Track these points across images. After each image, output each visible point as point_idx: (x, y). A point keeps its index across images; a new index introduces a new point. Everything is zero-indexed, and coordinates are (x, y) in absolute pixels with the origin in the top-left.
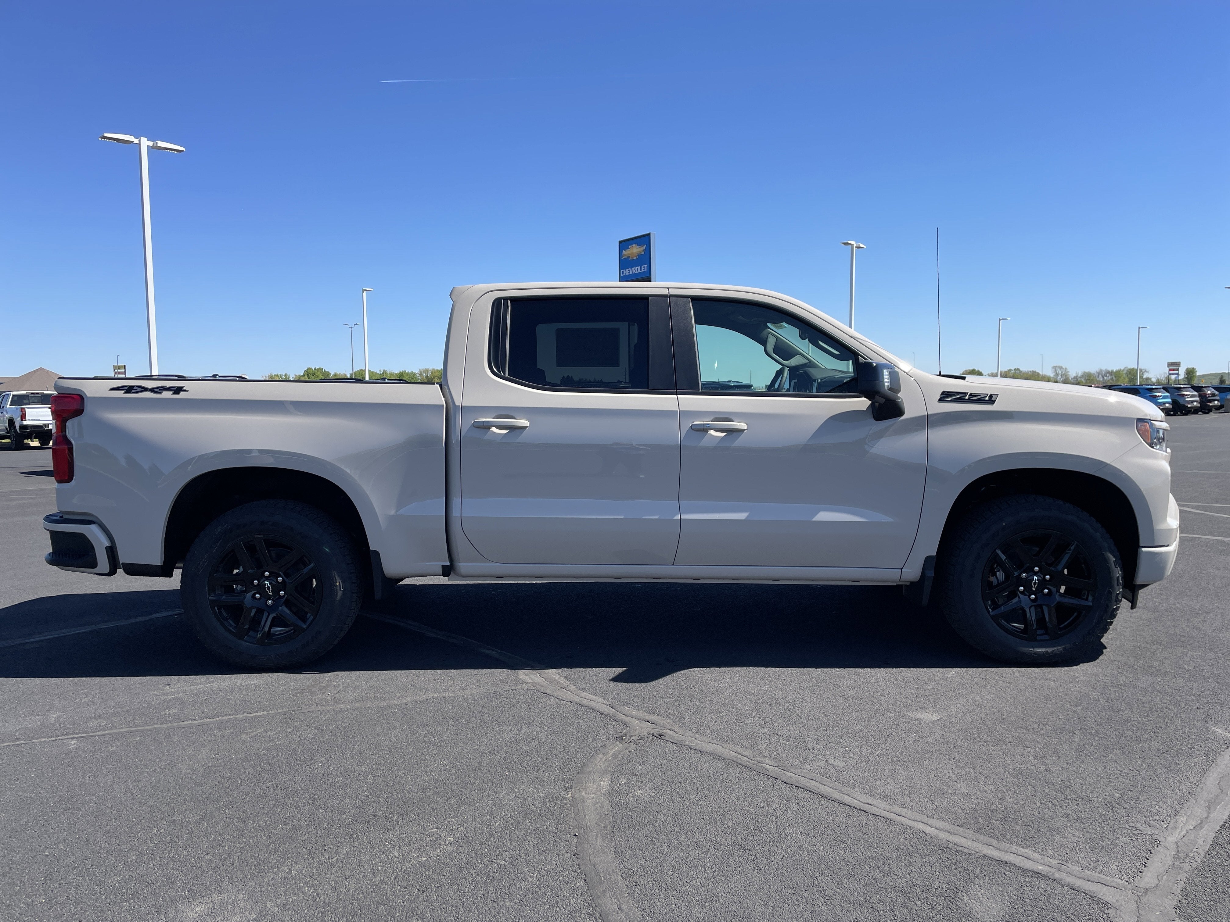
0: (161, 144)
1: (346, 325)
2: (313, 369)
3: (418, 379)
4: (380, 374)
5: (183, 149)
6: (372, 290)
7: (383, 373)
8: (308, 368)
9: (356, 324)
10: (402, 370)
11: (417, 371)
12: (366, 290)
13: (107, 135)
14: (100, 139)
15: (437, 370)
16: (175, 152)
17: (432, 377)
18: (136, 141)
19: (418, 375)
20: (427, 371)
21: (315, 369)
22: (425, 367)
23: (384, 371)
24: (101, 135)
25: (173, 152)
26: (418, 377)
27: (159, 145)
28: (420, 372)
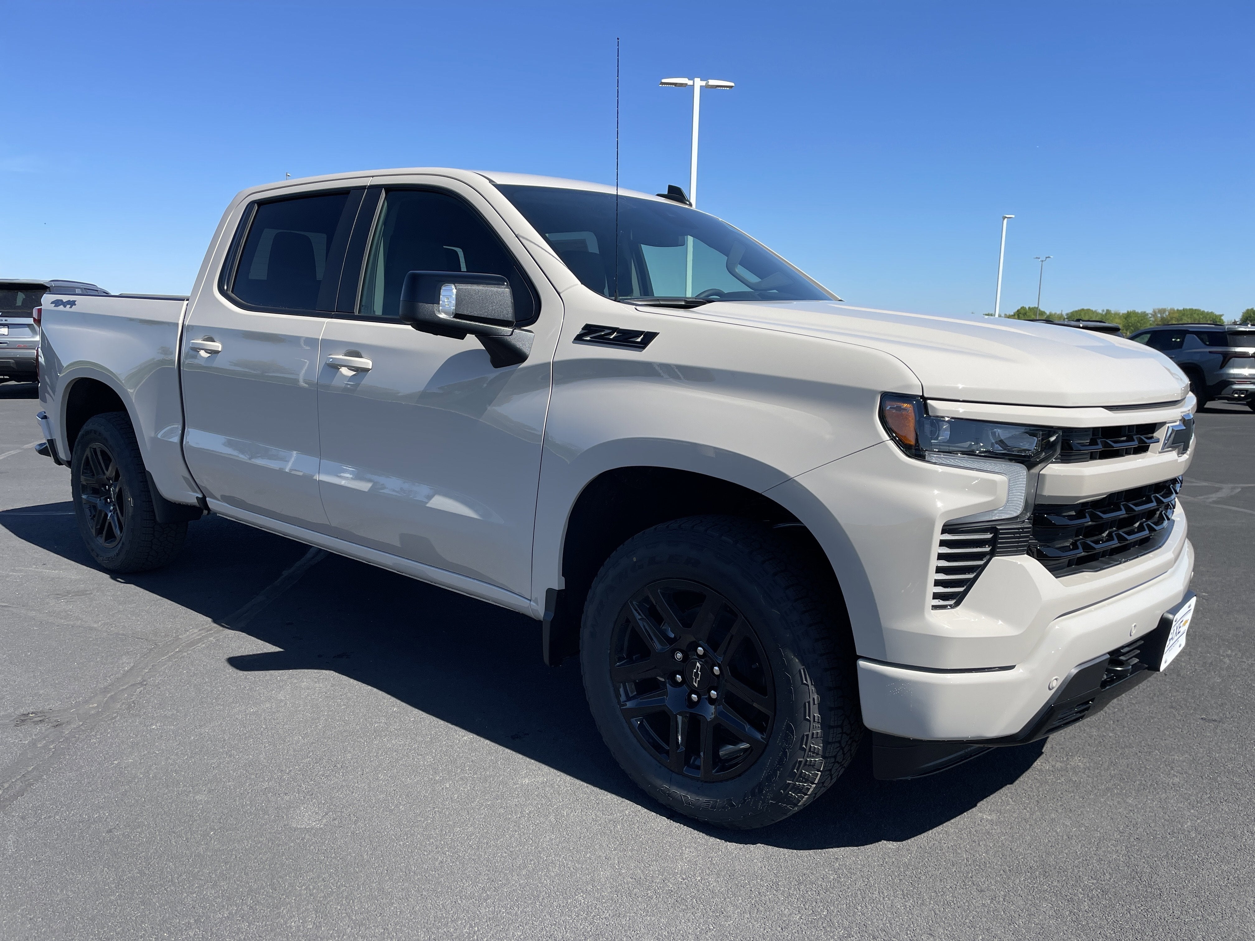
0: (712, 82)
1: (1037, 258)
2: (1027, 308)
3: (1150, 320)
4: (1102, 314)
5: (732, 84)
6: (1013, 216)
7: (1106, 314)
8: (1021, 308)
9: (1049, 257)
10: (1130, 309)
11: (1149, 311)
12: (1006, 217)
13: (664, 81)
14: (661, 85)
15: (1178, 310)
16: (728, 89)
17: (1169, 318)
18: (690, 83)
19: (1150, 315)
20: (1162, 311)
21: (1029, 308)
22: (1161, 307)
23: (1107, 310)
24: (660, 83)
25: (726, 88)
26: (1150, 317)
27: (710, 84)
28: (1154, 312)
